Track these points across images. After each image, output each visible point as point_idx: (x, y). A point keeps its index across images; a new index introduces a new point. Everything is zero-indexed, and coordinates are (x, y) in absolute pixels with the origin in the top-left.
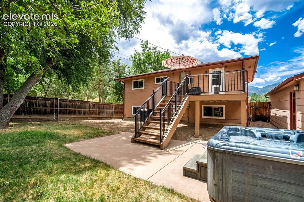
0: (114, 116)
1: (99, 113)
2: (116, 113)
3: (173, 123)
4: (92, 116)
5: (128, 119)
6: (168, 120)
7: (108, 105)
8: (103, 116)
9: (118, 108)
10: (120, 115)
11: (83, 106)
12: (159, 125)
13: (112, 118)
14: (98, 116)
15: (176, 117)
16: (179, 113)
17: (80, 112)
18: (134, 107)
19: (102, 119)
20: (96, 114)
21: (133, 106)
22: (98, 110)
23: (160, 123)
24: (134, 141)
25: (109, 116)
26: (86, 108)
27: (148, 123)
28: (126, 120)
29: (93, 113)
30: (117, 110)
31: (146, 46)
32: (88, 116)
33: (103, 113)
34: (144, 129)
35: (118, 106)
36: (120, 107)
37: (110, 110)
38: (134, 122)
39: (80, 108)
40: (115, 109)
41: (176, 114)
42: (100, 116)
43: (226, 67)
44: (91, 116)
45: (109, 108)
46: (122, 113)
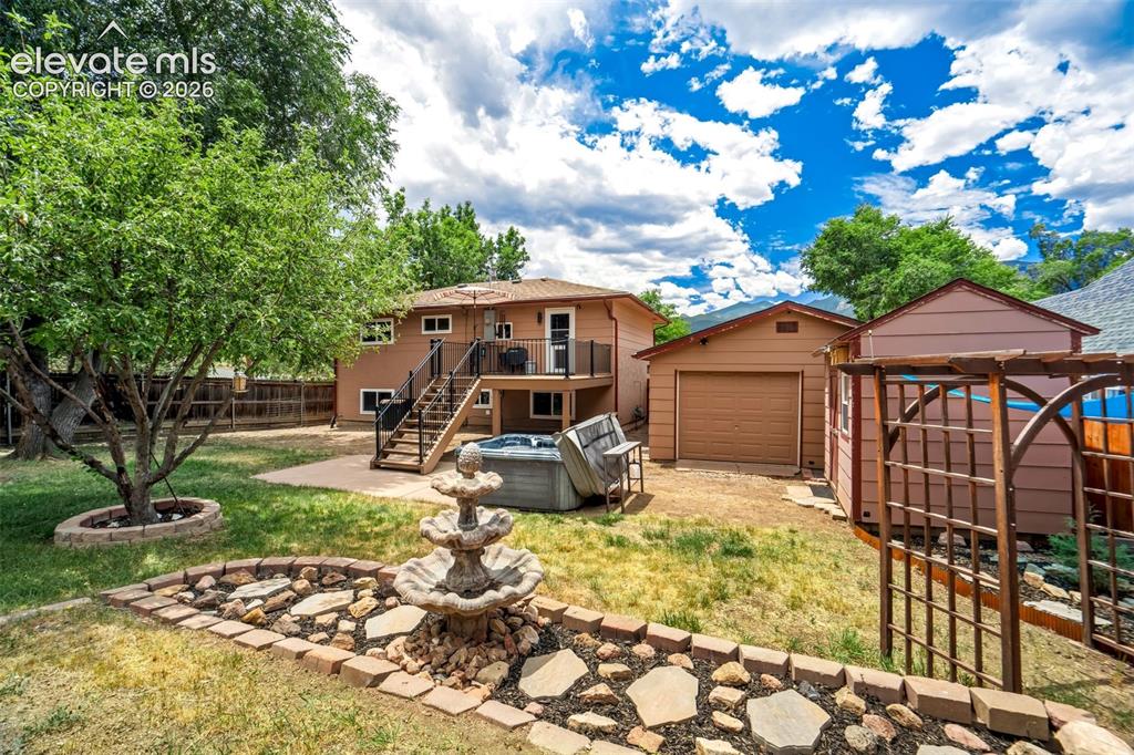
0: (305, 417)
1: (260, 411)
2: (311, 408)
3: (444, 432)
4: (239, 421)
5: (348, 426)
6: (436, 427)
7: (286, 386)
8: (273, 420)
9: (316, 395)
10: (323, 415)
11: (212, 392)
12: (417, 435)
13: (299, 424)
14: (256, 420)
15: (451, 422)
16: (456, 414)
17: (204, 409)
18: (366, 394)
19: (269, 426)
20: (250, 413)
21: (362, 390)
22: (255, 402)
23: (420, 433)
24: (375, 466)
25: (291, 417)
26: (221, 399)
27: (401, 435)
28: (341, 427)
29: (242, 411)
30: (313, 400)
31: (400, 206)
32: (228, 421)
33: (273, 410)
34: (393, 445)
35: (316, 388)
36: (320, 391)
37: (291, 401)
38: (373, 434)
39: (204, 400)
40: (307, 396)
41: (452, 416)
42: (265, 420)
43: (578, 307)
44: (236, 420)
45: (290, 396)
46: (332, 407)
